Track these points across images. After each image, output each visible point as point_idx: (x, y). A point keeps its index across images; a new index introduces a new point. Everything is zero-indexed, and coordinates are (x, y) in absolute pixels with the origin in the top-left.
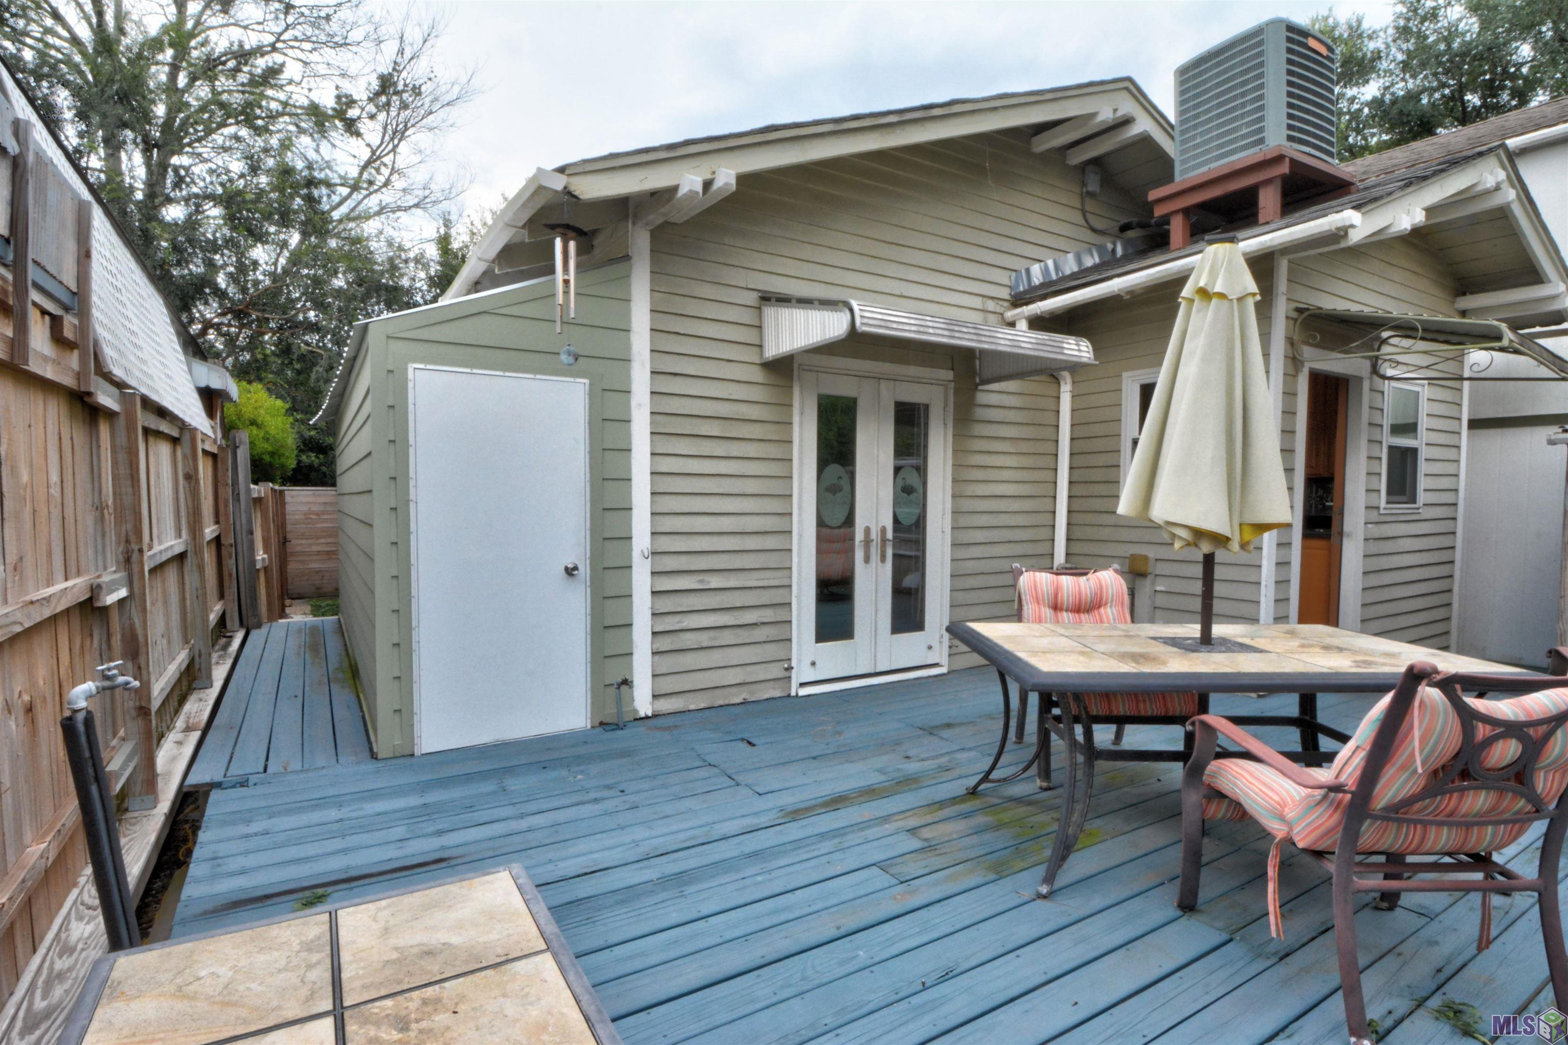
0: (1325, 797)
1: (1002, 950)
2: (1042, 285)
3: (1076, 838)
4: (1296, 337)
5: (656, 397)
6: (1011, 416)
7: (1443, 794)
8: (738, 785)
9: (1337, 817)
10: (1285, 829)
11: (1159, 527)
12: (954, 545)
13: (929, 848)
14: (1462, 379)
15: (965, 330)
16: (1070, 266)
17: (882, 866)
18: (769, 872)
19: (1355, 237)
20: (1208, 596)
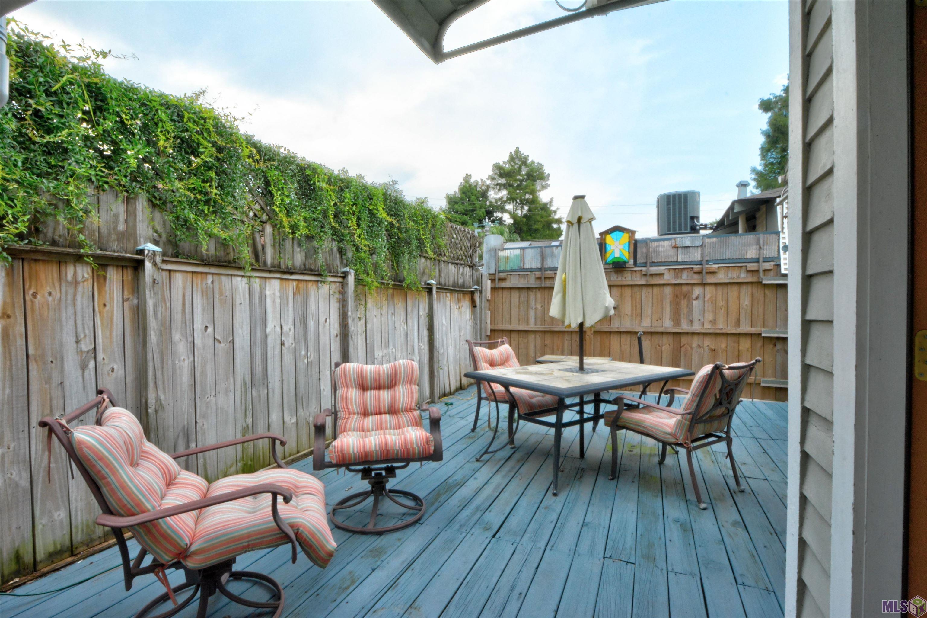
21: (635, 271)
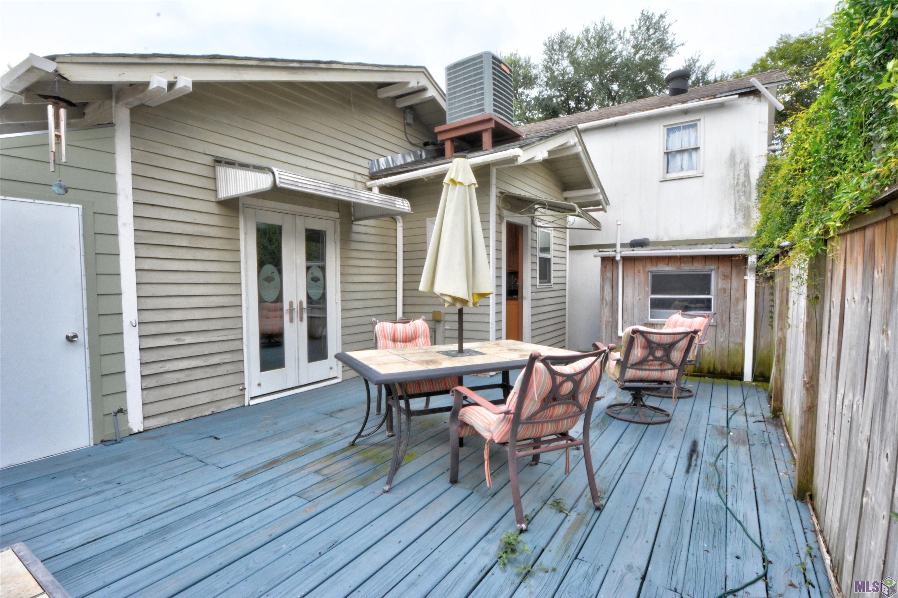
0: (504, 417)
1: (365, 524)
2: (386, 169)
3: (403, 458)
4: (500, 205)
5: (138, 220)
6: (372, 239)
7: (547, 408)
8: (207, 465)
9: (509, 426)
10: (491, 435)
11: (438, 297)
12: (343, 310)
13: (327, 479)
14: (566, 228)
15: (342, 190)
16: (400, 161)
17: (298, 495)
18: (226, 513)
19: (521, 161)
20: (461, 329)
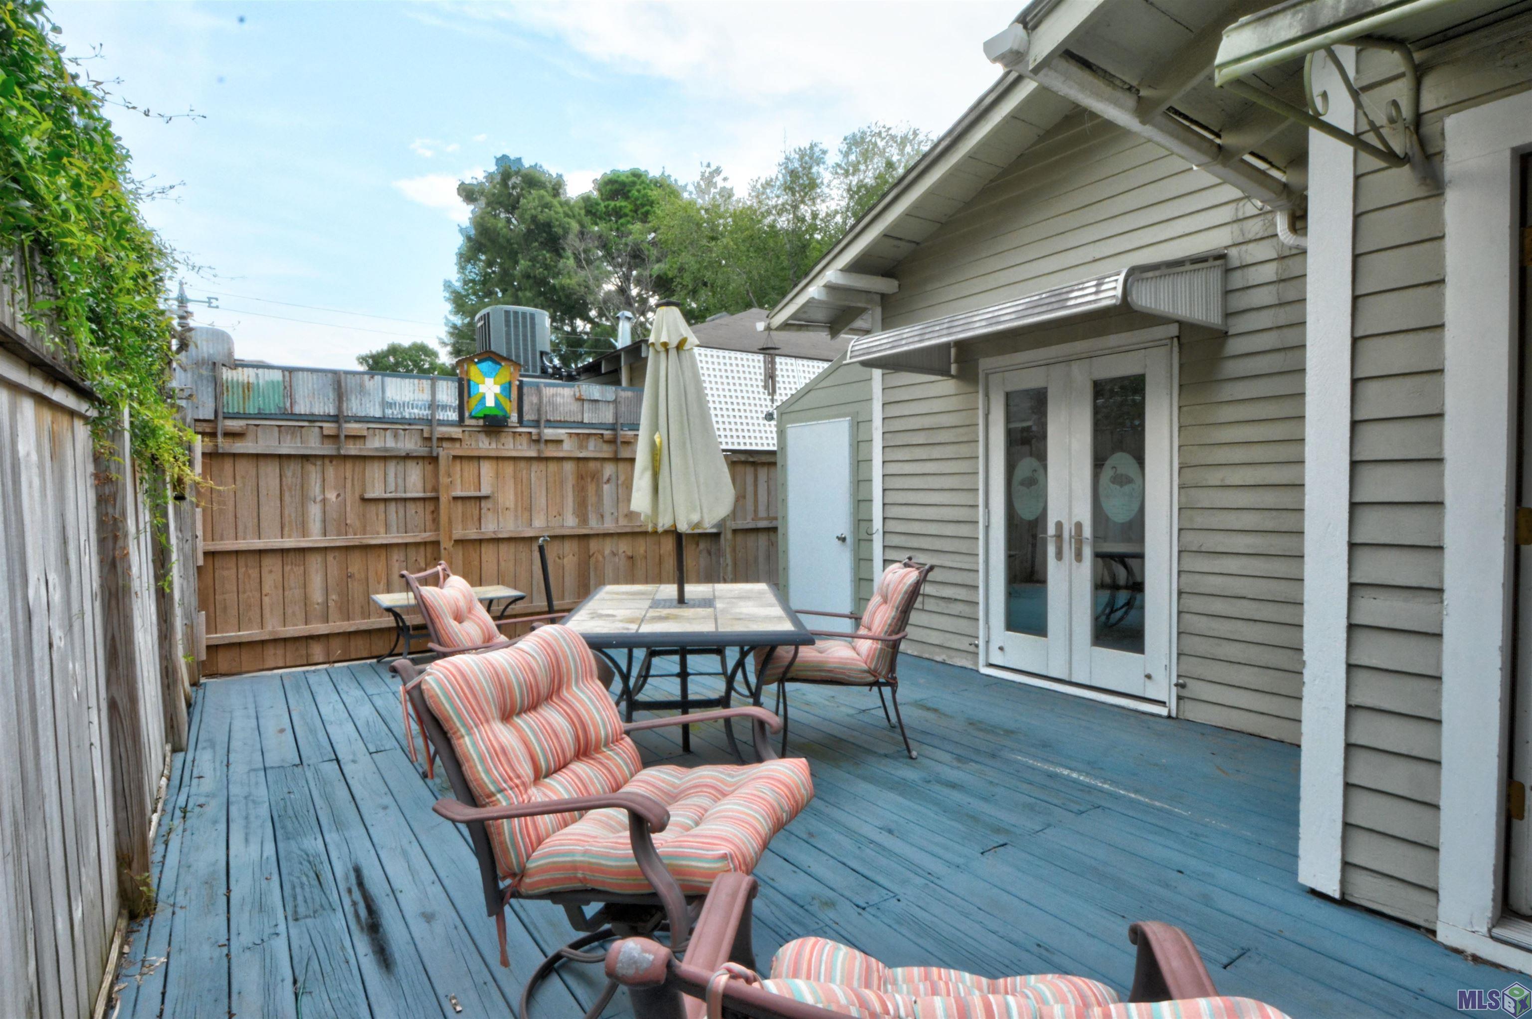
21: (520, 434)
